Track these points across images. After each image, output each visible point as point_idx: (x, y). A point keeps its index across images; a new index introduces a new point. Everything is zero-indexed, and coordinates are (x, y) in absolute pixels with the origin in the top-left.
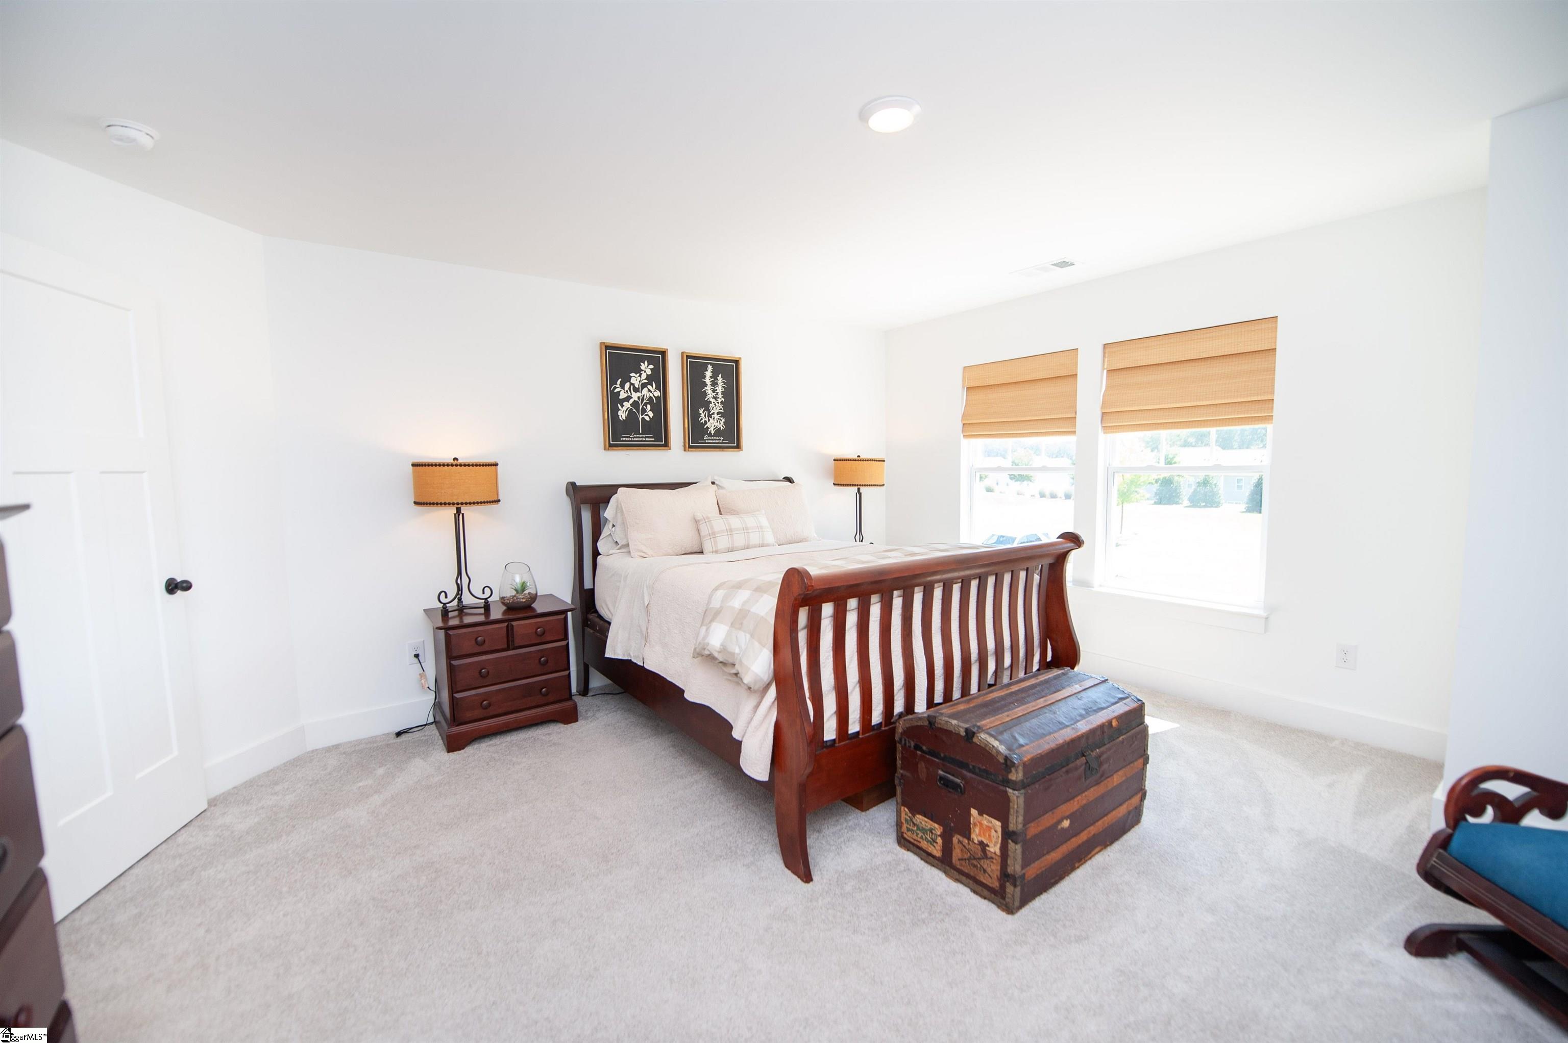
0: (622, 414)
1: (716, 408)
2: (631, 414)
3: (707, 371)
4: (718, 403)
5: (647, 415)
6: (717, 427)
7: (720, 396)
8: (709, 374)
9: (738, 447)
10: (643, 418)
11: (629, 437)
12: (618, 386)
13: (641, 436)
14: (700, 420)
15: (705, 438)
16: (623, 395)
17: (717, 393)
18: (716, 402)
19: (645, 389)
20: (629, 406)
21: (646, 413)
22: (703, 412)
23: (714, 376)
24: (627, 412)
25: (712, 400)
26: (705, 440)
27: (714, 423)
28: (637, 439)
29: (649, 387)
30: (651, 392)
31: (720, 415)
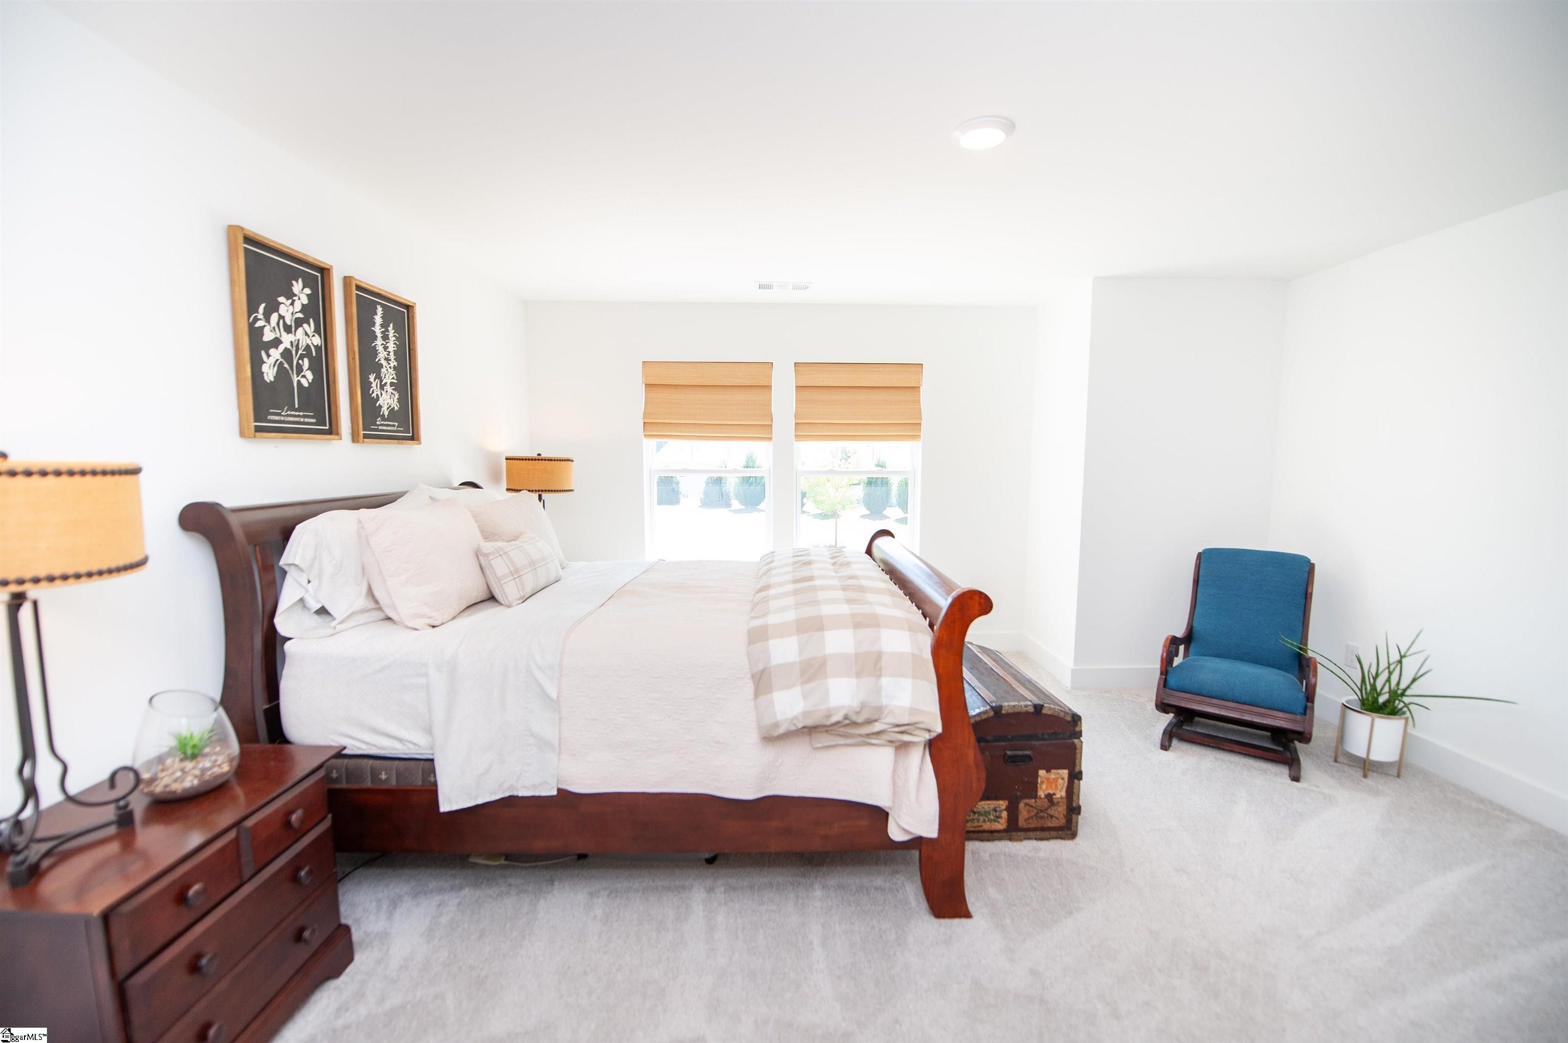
0: (269, 373)
1: (389, 375)
2: (282, 374)
3: (376, 314)
4: (390, 367)
5: (304, 376)
6: (390, 406)
7: (392, 357)
8: (378, 320)
9: (414, 437)
10: (299, 381)
11: (279, 414)
12: (260, 316)
13: (297, 413)
14: (371, 392)
15: (378, 423)
16: (268, 336)
17: (389, 352)
18: (388, 367)
19: (300, 330)
20: (279, 357)
21: (302, 374)
22: (375, 380)
23: (384, 325)
24: (276, 368)
25: (383, 362)
26: (378, 425)
27: (388, 400)
28: (291, 419)
29: (305, 326)
30: (309, 336)
31: (394, 388)
